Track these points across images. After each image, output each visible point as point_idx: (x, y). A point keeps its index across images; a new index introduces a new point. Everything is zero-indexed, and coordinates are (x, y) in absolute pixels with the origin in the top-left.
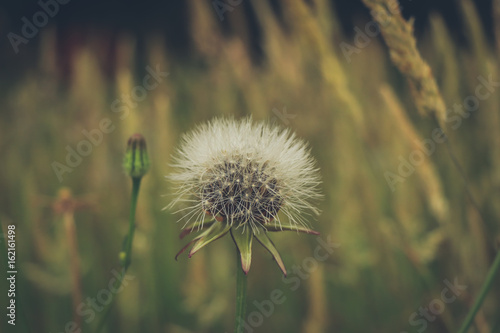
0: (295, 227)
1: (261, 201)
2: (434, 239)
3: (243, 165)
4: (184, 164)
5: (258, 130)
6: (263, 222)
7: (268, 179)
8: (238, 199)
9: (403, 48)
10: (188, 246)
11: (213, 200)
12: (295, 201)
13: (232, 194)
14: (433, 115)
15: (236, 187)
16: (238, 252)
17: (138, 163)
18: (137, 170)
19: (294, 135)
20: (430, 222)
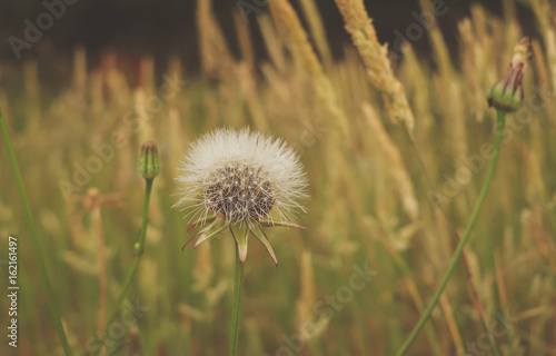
0: (286, 223)
1: (256, 201)
2: (407, 232)
3: (241, 169)
4: (191, 168)
5: (254, 139)
6: (257, 219)
7: (262, 182)
8: (236, 199)
9: (378, 67)
10: (194, 238)
11: (215, 200)
12: (285, 200)
13: (230, 195)
14: (403, 123)
15: (234, 188)
16: (237, 244)
17: (150, 166)
18: (149, 172)
19: (285, 144)
20: (403, 219)
